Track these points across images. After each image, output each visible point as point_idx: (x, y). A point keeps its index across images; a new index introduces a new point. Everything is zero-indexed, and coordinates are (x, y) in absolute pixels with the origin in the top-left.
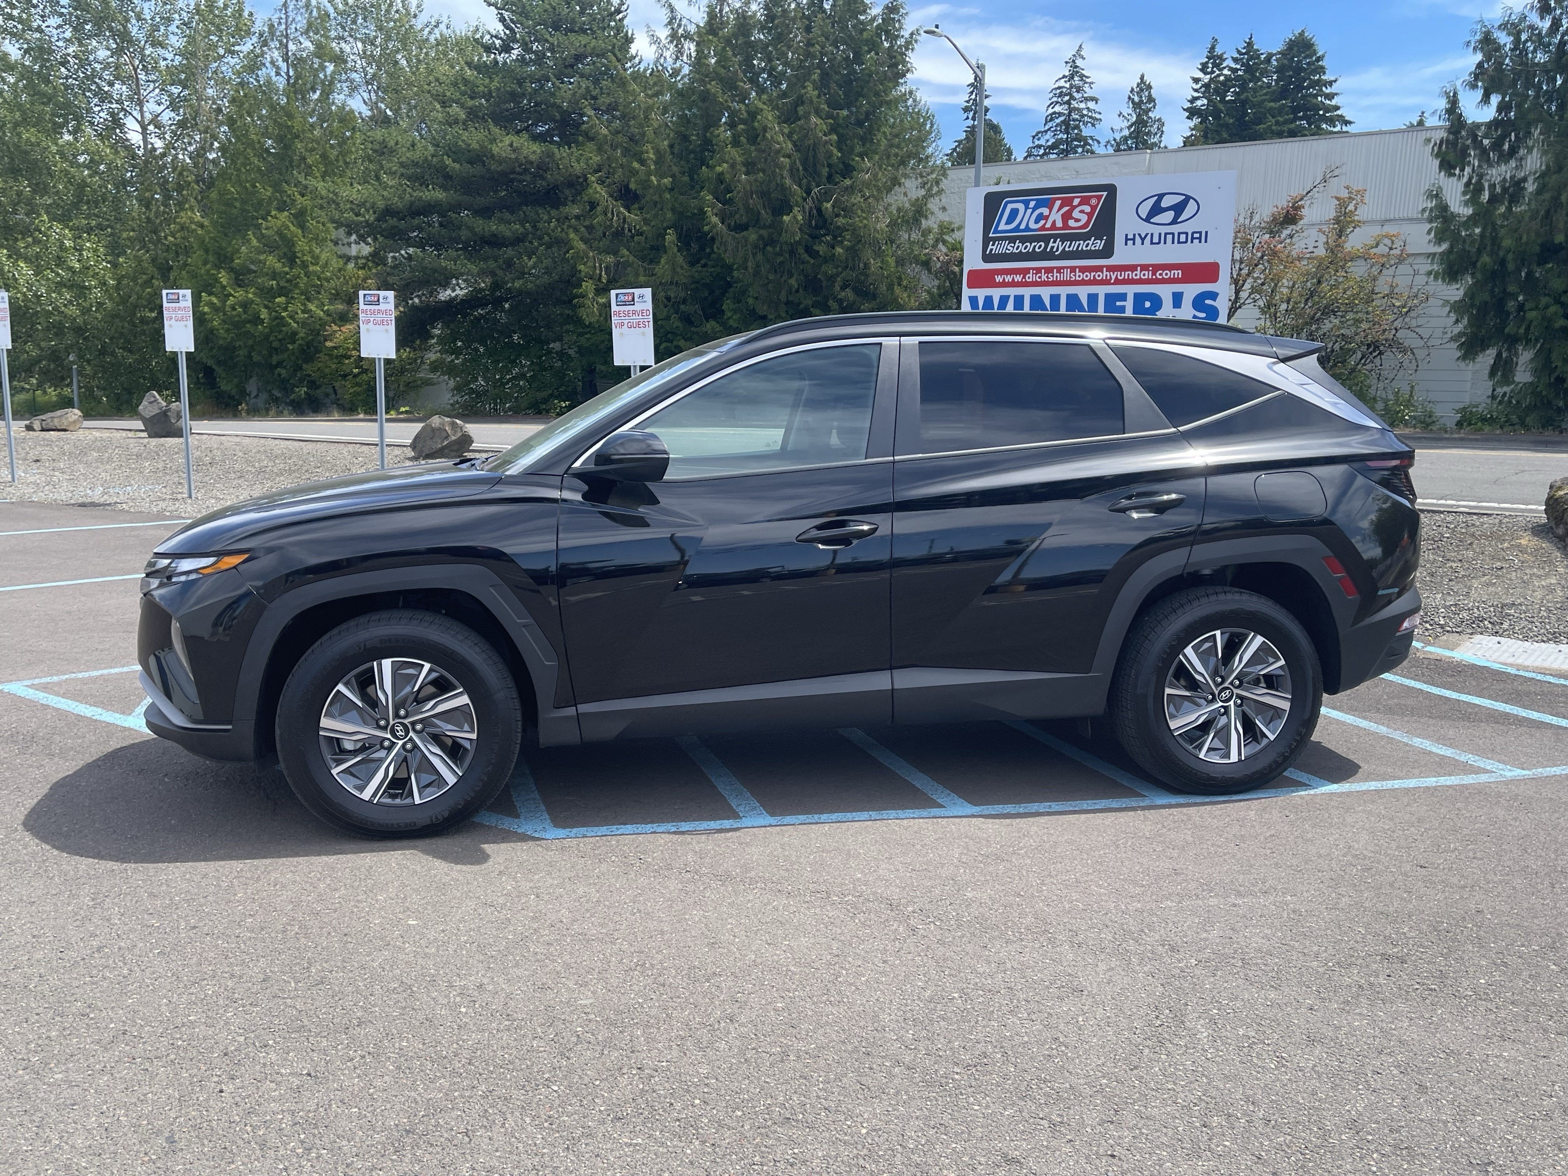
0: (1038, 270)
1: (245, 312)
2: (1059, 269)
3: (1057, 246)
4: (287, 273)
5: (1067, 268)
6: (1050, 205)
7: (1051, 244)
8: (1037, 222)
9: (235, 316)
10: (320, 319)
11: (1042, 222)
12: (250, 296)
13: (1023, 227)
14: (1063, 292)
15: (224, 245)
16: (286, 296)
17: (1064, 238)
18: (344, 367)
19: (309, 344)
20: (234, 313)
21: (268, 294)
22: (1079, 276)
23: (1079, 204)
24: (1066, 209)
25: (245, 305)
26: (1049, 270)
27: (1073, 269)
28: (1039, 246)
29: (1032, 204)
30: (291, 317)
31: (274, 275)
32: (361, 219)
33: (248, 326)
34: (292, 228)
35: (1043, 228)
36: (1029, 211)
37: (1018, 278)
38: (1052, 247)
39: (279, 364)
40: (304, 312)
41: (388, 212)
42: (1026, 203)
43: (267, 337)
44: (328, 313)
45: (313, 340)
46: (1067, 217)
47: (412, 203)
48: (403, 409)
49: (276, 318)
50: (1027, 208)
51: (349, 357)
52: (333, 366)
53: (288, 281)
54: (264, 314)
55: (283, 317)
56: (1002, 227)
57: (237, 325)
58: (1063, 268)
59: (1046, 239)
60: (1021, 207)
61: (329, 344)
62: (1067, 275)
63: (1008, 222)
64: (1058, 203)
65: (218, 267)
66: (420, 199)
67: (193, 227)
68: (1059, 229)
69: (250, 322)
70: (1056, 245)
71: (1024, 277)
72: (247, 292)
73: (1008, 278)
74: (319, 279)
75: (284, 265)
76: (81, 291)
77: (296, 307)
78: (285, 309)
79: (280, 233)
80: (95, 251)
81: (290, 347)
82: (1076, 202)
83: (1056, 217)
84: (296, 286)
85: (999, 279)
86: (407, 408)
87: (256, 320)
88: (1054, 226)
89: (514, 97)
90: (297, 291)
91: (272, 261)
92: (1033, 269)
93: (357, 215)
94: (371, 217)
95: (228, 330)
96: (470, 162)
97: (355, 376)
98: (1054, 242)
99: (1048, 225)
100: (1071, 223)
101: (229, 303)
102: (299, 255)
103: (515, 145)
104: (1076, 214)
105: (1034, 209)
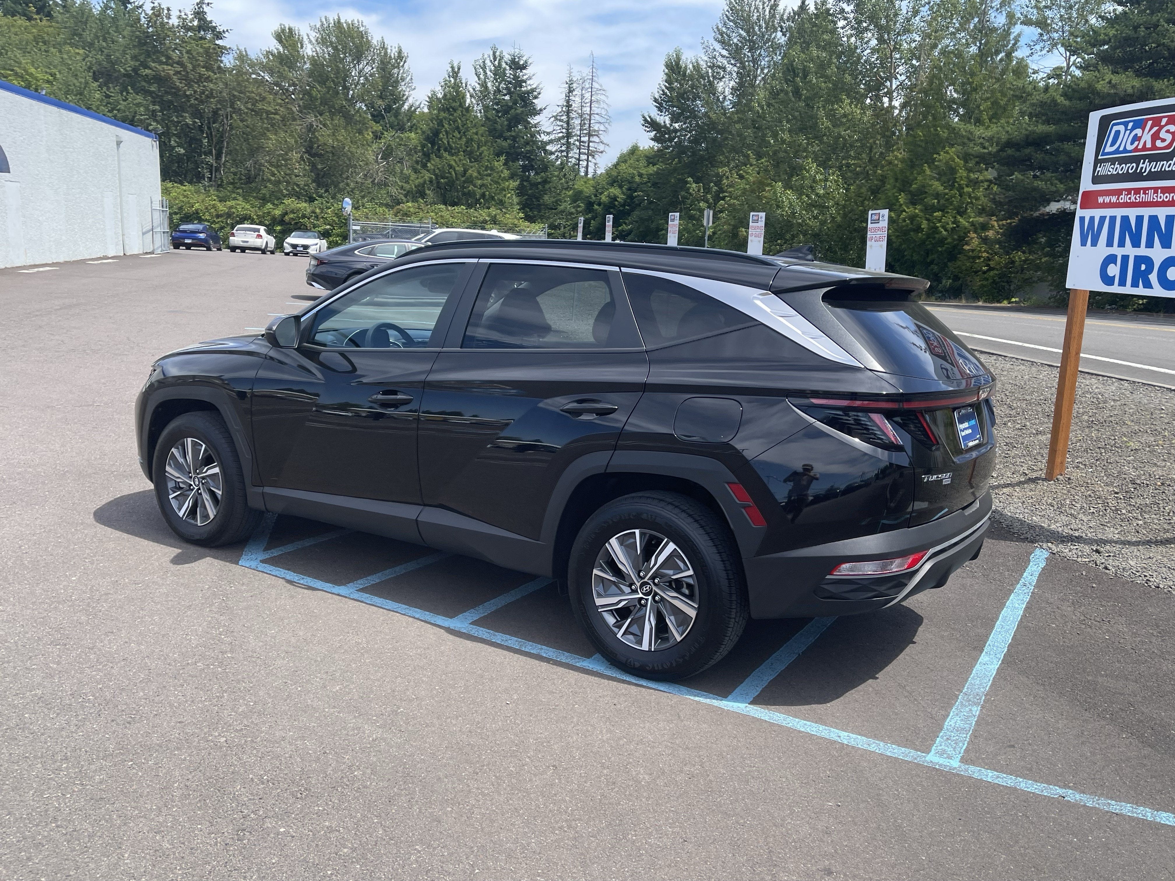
0: (1129, 191)
1: (912, 223)
2: (1145, 190)
3: (1146, 167)
4: (947, 194)
5: (1151, 188)
6: (1141, 125)
7: (1141, 165)
8: (1132, 143)
9: (903, 226)
10: (966, 228)
11: (1136, 143)
12: (917, 211)
13: (1121, 149)
14: (1147, 212)
15: (908, 174)
16: (942, 211)
17: (1152, 158)
18: (976, 266)
19: (955, 247)
20: (904, 224)
21: (929, 210)
22: (1161, 197)
23: (1166, 124)
24: (1156, 129)
25: (912, 218)
26: (1137, 191)
27: (1156, 190)
28: (1130, 168)
29: (1130, 125)
30: (943, 227)
31: (937, 196)
32: (986, 151)
33: (912, 233)
34: (957, 160)
35: (1136, 150)
36: (1128, 132)
37: (1114, 199)
38: (1142, 168)
39: (932, 262)
40: (953, 223)
41: (1009, 144)
42: (1126, 124)
43: (923, 242)
44: (973, 224)
45: (958, 245)
46: (1155, 137)
47: (1027, 136)
48: (1013, 300)
49: (933, 228)
50: (1126, 130)
51: (979, 258)
52: (968, 264)
53: (947, 200)
54: (924, 225)
55: (938, 227)
56: (1108, 149)
57: (906, 233)
58: (1148, 189)
59: (1136, 160)
60: (1121, 128)
61: (966, 247)
62: (1151, 197)
63: (1112, 145)
64: (1150, 123)
65: (901, 190)
66: (1034, 132)
67: (896, 162)
68: (1149, 149)
69: (914, 230)
70: (1144, 166)
71: (1118, 199)
72: (915, 209)
73: (1107, 199)
74: (970, 197)
75: (945, 188)
76: (822, 208)
77: (949, 219)
78: (940, 221)
79: (947, 163)
80: (836, 181)
81: (940, 249)
82: (1164, 121)
83: (1147, 138)
84: (951, 203)
85: (1100, 200)
86: (1017, 299)
87: (918, 229)
88: (1144, 148)
89: (1127, 41)
90: (951, 207)
91: (937, 186)
92: (1125, 190)
93: (984, 148)
94: (993, 149)
95: (898, 236)
96: (1080, 99)
97: (984, 273)
98: (1144, 163)
99: (1140, 147)
100: (1159, 144)
101: (902, 216)
102: (957, 180)
103: (1113, 82)
104: (1163, 134)
105: (1132, 130)
